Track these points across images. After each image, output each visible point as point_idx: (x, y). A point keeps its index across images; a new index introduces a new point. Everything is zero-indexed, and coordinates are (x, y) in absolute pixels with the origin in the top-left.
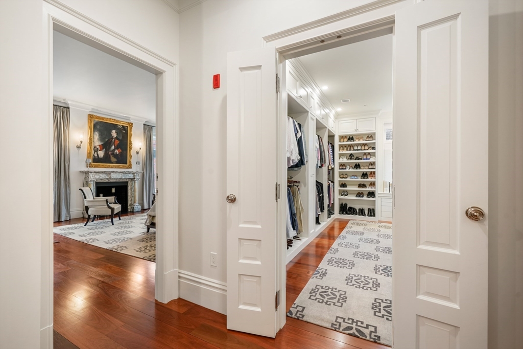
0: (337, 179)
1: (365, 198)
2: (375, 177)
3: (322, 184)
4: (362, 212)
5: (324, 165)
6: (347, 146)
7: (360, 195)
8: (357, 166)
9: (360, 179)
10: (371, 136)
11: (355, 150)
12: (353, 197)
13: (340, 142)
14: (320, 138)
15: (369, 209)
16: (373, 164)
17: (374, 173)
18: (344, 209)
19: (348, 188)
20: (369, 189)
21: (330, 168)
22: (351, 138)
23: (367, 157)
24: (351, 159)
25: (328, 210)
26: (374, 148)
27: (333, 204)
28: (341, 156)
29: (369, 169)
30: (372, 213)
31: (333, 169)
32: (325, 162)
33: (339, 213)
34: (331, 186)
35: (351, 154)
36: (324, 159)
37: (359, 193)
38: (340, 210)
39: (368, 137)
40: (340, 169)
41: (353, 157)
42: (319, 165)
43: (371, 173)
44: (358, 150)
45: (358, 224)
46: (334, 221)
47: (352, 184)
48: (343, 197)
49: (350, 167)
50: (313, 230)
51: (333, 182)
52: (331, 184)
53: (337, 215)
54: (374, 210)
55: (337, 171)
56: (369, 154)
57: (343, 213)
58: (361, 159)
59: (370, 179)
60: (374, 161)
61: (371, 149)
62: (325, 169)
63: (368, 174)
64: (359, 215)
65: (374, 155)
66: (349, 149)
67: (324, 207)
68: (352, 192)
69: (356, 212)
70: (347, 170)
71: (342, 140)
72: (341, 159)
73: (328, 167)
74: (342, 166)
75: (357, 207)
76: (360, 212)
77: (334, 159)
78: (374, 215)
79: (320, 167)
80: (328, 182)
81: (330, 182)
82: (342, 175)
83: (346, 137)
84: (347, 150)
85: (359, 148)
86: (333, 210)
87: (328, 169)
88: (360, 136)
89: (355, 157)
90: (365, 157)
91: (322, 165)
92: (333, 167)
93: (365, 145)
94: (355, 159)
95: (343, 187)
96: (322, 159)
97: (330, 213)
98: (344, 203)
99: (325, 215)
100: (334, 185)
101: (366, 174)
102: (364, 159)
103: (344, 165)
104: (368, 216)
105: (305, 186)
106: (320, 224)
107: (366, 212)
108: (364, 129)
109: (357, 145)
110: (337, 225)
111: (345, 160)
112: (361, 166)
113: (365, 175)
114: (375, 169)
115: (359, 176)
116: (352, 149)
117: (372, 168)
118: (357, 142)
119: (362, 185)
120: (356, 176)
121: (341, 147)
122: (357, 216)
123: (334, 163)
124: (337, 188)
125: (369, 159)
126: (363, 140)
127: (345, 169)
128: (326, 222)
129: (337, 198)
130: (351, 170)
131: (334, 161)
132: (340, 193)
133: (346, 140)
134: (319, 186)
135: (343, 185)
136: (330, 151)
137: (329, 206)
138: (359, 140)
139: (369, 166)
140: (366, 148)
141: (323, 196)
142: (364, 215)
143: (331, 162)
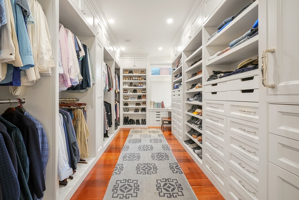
0: (122, 100)
1: (140, 112)
2: (146, 98)
3: (111, 104)
4: (138, 122)
5: (112, 89)
6: (129, 77)
7: (136, 110)
8: (135, 91)
9: (136, 100)
10: (143, 71)
11: (134, 80)
12: (132, 112)
13: (124, 73)
14: (108, 68)
15: (142, 120)
16: (145, 89)
17: (145, 95)
18: (127, 121)
19: (129, 106)
20: (142, 106)
21: (117, 92)
22: (131, 72)
23: (141, 85)
24: (131, 86)
25: (115, 124)
26: (145, 79)
27: (119, 118)
28: (124, 83)
29: (142, 93)
30: (144, 122)
31: (119, 93)
32: (113, 87)
33: (124, 124)
34: (118, 105)
35: (131, 83)
36: (111, 84)
37: (136, 109)
38: (124, 122)
39: (142, 72)
40: (123, 93)
41: (132, 85)
42: (108, 88)
43: (143, 95)
44: (135, 80)
45: (136, 132)
46: (120, 131)
47: (132, 103)
48: (126, 113)
49: (130, 92)
50: (101, 147)
51: (119, 102)
52: (118, 104)
53: (122, 126)
54: (145, 120)
55: (122, 94)
56: (142, 83)
57: (126, 124)
58: (138, 86)
59: (143, 100)
60: (145, 87)
61: (143, 79)
62: (112, 92)
63: (142, 96)
64: (136, 124)
65: (145, 83)
66: (129, 79)
67: (111, 122)
68: (132, 109)
69: (135, 122)
70: (128, 94)
71: (125, 73)
72: (124, 86)
73: (115, 91)
74: (125, 90)
75: (135, 119)
76: (137, 122)
77: (119, 86)
78: (145, 124)
79: (109, 91)
80: (115, 102)
81: (117, 102)
82: (125, 97)
83: (127, 70)
84: (128, 80)
85: (136, 79)
86: (119, 122)
87: (115, 93)
88: (137, 71)
89: (134, 85)
90: (140, 85)
91: (110, 89)
92: (119, 91)
93: (139, 77)
94: (134, 86)
95: (126, 106)
96: (109, 84)
97: (117, 124)
98: (126, 117)
99: (113, 129)
100: (119, 104)
101: (141, 96)
102: (139, 86)
103: (126, 90)
104: (142, 124)
105: (92, 108)
106: (108, 137)
107: (141, 122)
108: (139, 66)
109: (135, 76)
110: (122, 135)
111: (127, 87)
112: (137, 91)
113: (139, 97)
114: (146, 93)
115: (136, 98)
116: (132, 79)
117: (144, 93)
118: (135, 74)
119: (138, 104)
120: (134, 98)
121: (124, 77)
122: (135, 125)
123: (119, 88)
124: (122, 106)
125: (142, 86)
126: (139, 74)
127: (127, 93)
128: (113, 133)
129: (122, 114)
130: (131, 94)
131: (119, 87)
132: (124, 110)
133: (127, 72)
134: (107, 106)
135: (126, 104)
136: (117, 79)
137: (116, 120)
138: (136, 73)
139: (142, 91)
140: (141, 79)
141: (111, 114)
142: (139, 124)
143: (118, 87)
